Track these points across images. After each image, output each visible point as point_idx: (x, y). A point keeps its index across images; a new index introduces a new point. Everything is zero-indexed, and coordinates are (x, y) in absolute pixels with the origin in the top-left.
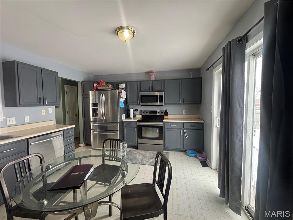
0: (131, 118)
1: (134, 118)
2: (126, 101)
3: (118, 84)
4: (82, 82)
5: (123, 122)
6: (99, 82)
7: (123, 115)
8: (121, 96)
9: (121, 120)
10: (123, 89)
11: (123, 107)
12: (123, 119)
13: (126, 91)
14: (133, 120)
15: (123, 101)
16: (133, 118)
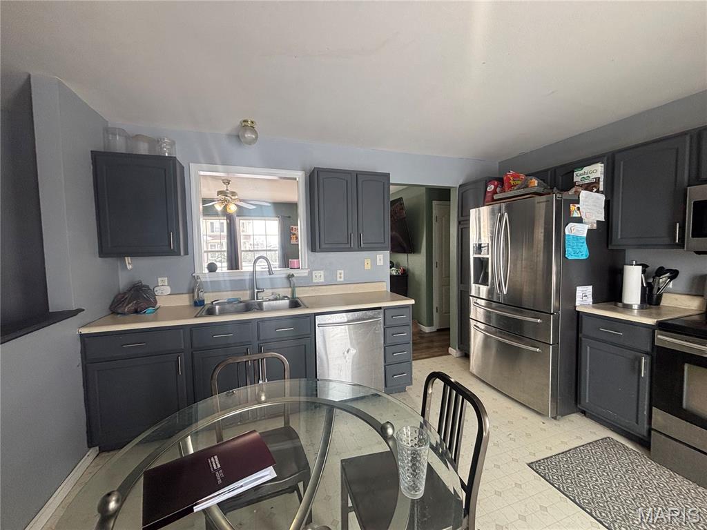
0: (628, 307)
1: (641, 307)
2: (602, 235)
3: (573, 172)
4: (460, 186)
5: (579, 318)
6: (503, 179)
7: (579, 289)
8: (576, 214)
9: (571, 307)
10: (589, 187)
11: (584, 257)
12: (577, 303)
13: (610, 192)
14: (635, 317)
15: (585, 235)
16: (636, 307)
